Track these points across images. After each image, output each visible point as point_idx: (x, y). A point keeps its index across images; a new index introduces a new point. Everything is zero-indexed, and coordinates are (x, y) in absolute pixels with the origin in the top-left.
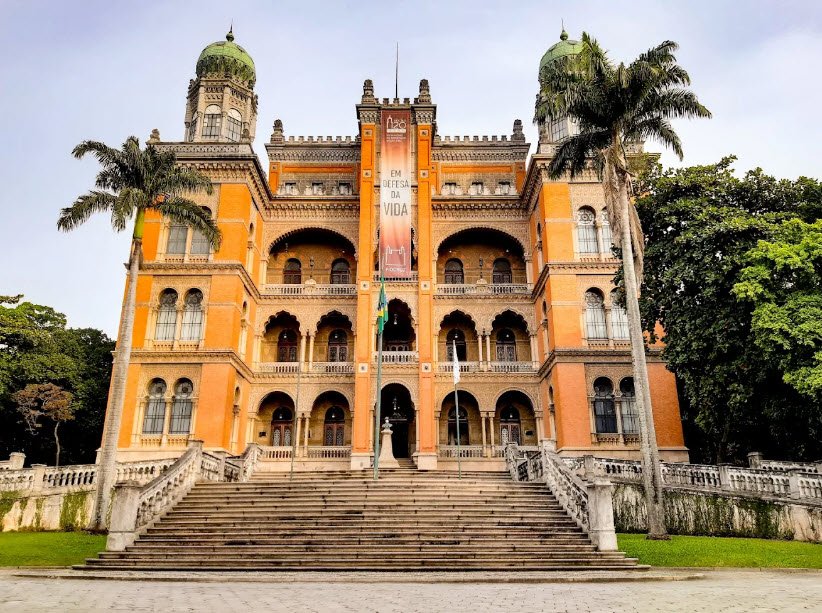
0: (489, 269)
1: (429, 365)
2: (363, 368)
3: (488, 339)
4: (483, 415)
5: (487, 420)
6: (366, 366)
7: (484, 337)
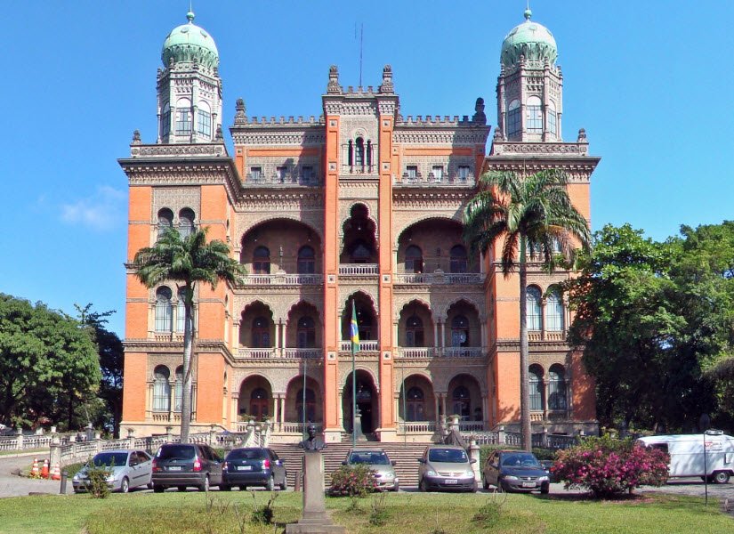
0: (446, 256)
1: (389, 353)
2: (331, 356)
3: (443, 326)
4: (437, 395)
5: (440, 400)
6: (334, 354)
7: (439, 325)
